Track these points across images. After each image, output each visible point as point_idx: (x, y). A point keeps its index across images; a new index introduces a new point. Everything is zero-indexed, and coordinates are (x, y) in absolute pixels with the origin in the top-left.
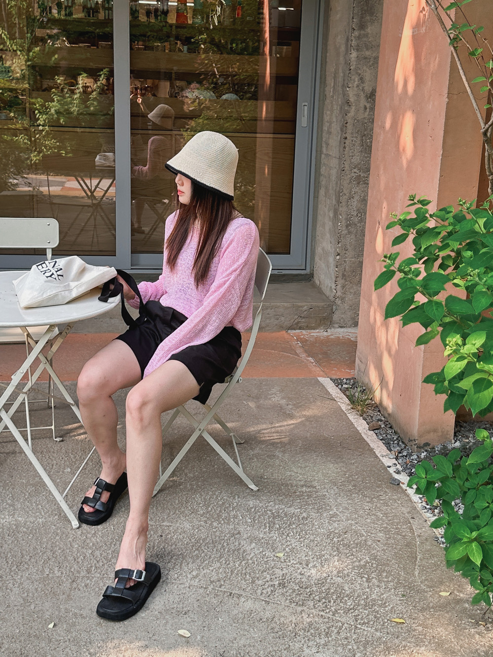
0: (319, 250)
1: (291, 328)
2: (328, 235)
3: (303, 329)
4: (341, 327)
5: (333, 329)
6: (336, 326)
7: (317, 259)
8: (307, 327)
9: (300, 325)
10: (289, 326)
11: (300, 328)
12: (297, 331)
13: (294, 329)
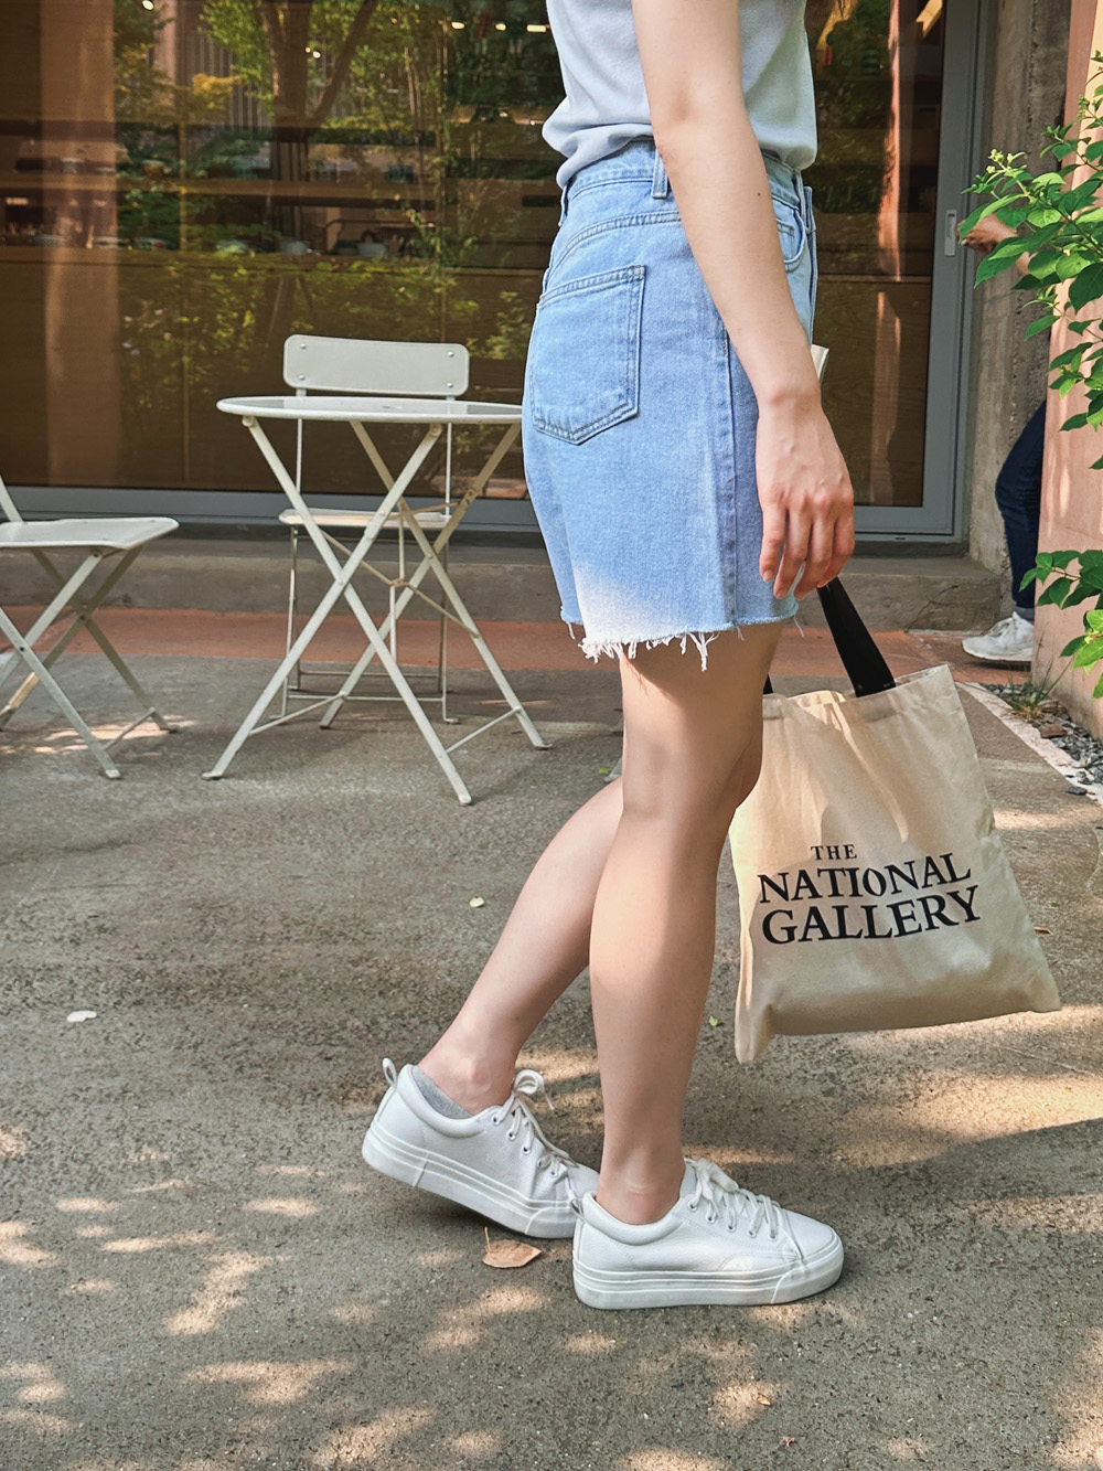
0: (978, 490)
1: (915, 625)
3: (941, 629)
7: (975, 509)
8: (948, 623)
9: (932, 620)
10: (911, 620)
11: (934, 627)
12: (927, 632)
13: (922, 628)
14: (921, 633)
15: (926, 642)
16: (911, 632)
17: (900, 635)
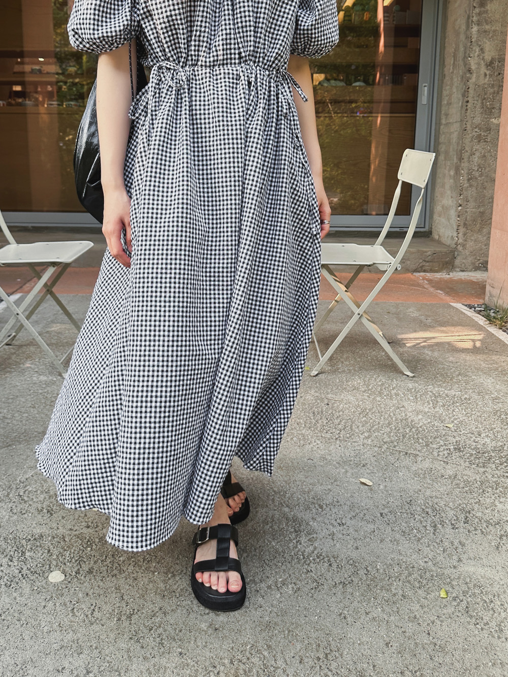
0: (438, 208)
1: (416, 270)
2: (449, 192)
3: (428, 272)
4: (463, 271)
5: (454, 273)
6: (458, 270)
7: (436, 217)
8: (431, 270)
9: (424, 268)
10: (414, 268)
11: (425, 271)
12: (422, 274)
13: (419, 272)
14: (419, 274)
15: (423, 279)
16: (415, 274)
17: (409, 275)
